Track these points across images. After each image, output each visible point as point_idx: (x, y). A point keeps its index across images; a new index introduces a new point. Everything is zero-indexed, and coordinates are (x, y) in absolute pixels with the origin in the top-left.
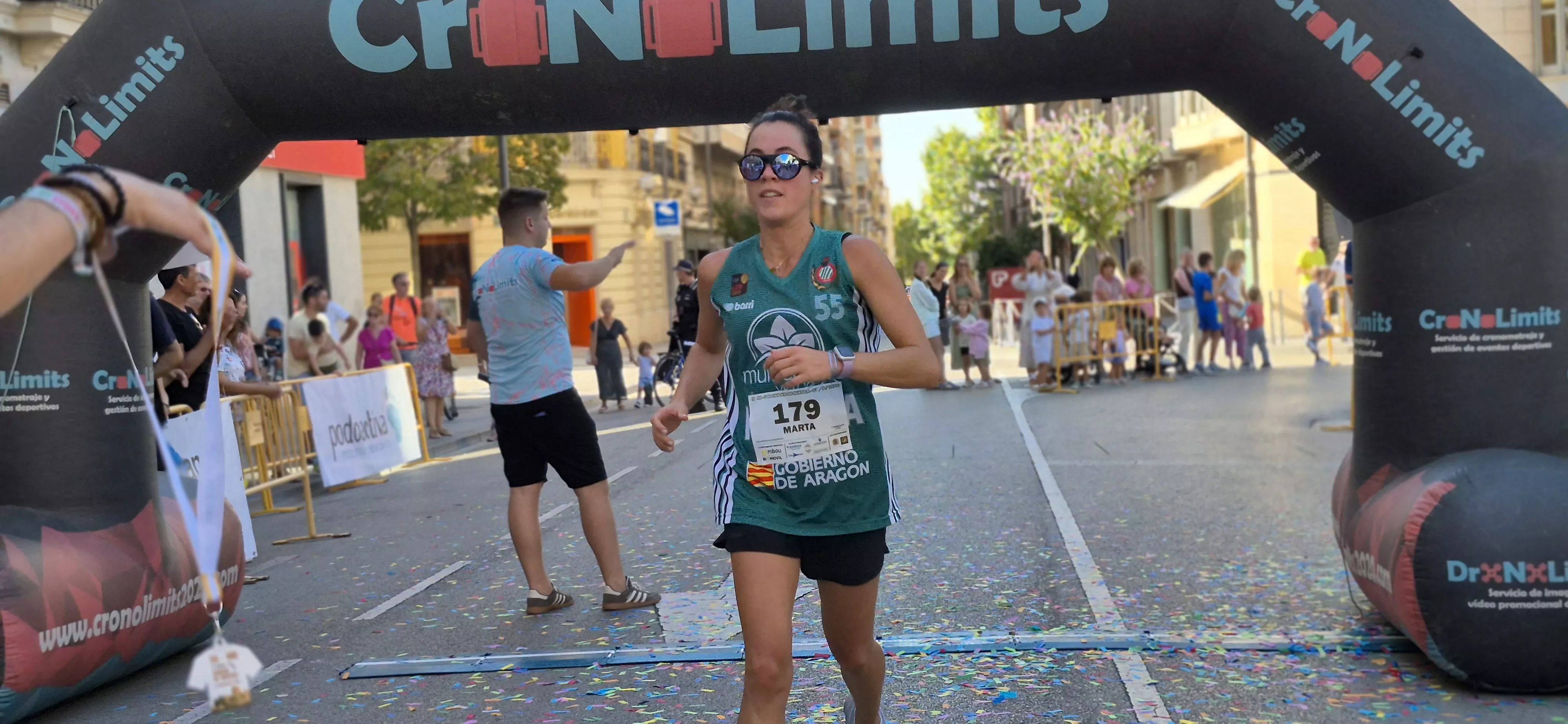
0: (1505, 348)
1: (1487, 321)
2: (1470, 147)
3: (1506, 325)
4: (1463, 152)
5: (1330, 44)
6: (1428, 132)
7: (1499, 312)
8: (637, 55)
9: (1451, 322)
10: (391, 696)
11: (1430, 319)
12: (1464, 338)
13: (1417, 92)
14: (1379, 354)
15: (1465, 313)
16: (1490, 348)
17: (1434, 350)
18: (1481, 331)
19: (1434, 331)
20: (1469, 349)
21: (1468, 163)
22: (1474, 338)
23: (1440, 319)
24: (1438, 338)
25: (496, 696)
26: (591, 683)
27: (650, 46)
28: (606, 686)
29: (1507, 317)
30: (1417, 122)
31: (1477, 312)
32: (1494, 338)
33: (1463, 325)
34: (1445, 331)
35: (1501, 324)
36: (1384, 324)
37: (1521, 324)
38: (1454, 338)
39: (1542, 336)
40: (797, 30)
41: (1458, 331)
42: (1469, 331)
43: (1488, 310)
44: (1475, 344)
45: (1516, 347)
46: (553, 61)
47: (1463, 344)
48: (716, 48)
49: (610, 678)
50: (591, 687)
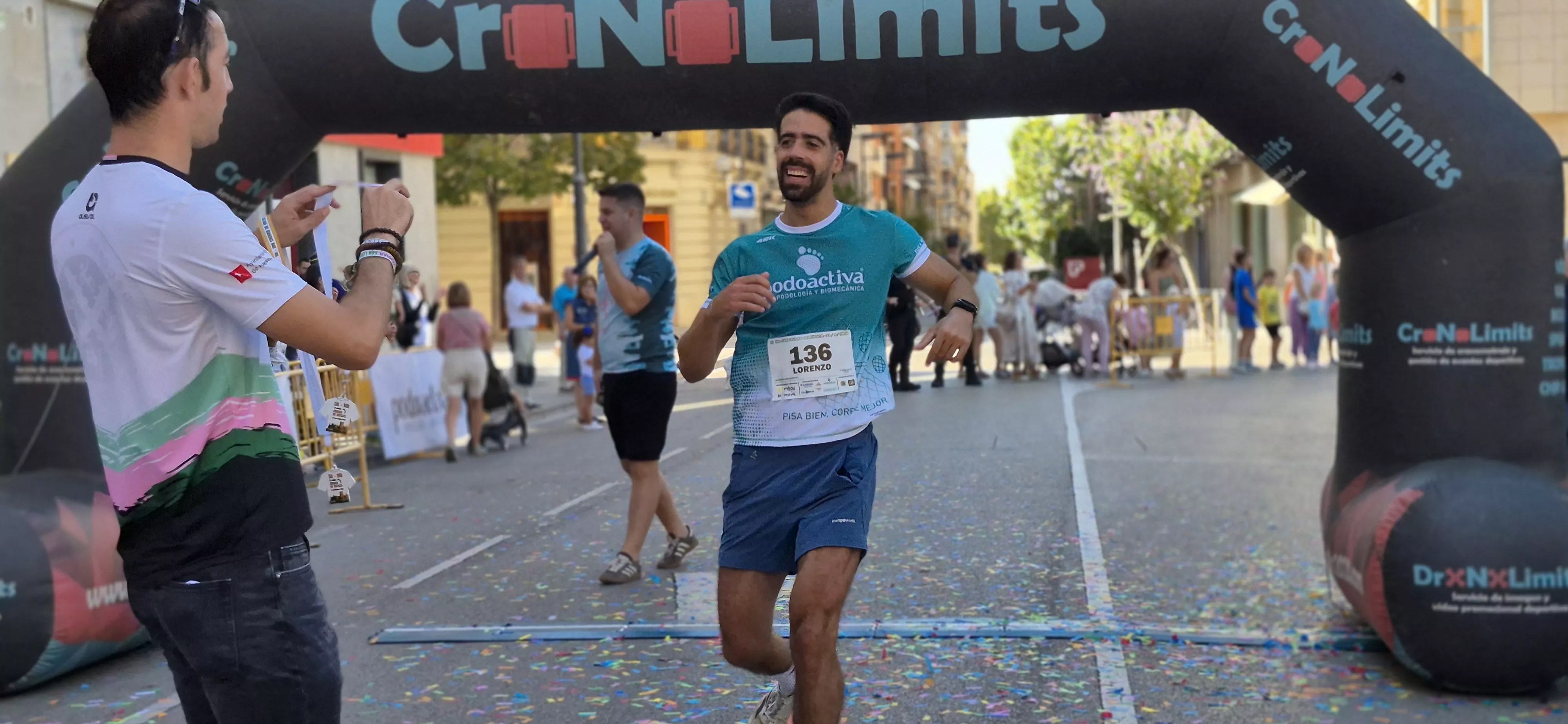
0: (1479, 362)
1: (1463, 336)
2: (1448, 168)
3: (1480, 340)
4: (1441, 173)
5: (1316, 66)
6: (1408, 153)
7: (1474, 327)
8: (659, 61)
9: (1428, 335)
10: (413, 660)
11: (1407, 332)
12: (1438, 351)
13: (1398, 115)
14: (1360, 365)
15: (1441, 328)
16: (1464, 362)
17: (1412, 362)
18: (1456, 345)
19: (1412, 344)
20: (1444, 361)
21: (1445, 184)
22: (1450, 351)
23: (1417, 333)
24: (1415, 351)
25: (509, 664)
26: (600, 655)
27: (671, 53)
28: (612, 658)
29: (1481, 332)
30: (1398, 143)
31: (1452, 327)
32: (1468, 351)
33: (1439, 339)
34: (1422, 344)
35: (1474, 338)
36: (1364, 336)
37: (1494, 339)
38: (1430, 351)
39: (1514, 351)
40: (809, 42)
41: (1434, 345)
42: (1445, 344)
43: (1463, 325)
44: (1450, 357)
45: (1489, 361)
46: (581, 65)
47: (1438, 357)
48: (734, 57)
49: (618, 651)
50: (600, 659)
